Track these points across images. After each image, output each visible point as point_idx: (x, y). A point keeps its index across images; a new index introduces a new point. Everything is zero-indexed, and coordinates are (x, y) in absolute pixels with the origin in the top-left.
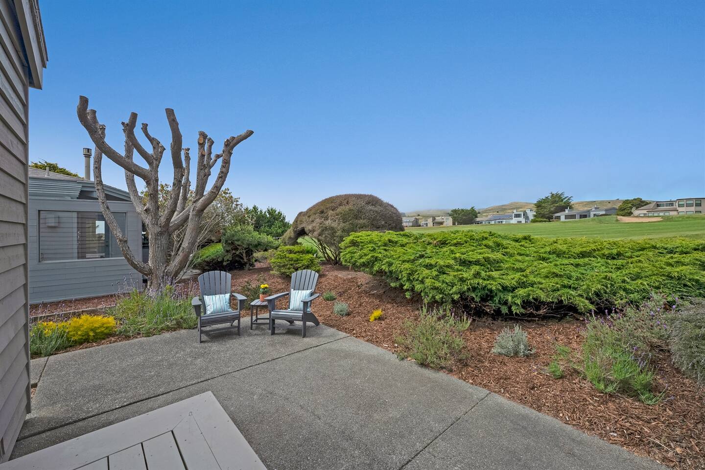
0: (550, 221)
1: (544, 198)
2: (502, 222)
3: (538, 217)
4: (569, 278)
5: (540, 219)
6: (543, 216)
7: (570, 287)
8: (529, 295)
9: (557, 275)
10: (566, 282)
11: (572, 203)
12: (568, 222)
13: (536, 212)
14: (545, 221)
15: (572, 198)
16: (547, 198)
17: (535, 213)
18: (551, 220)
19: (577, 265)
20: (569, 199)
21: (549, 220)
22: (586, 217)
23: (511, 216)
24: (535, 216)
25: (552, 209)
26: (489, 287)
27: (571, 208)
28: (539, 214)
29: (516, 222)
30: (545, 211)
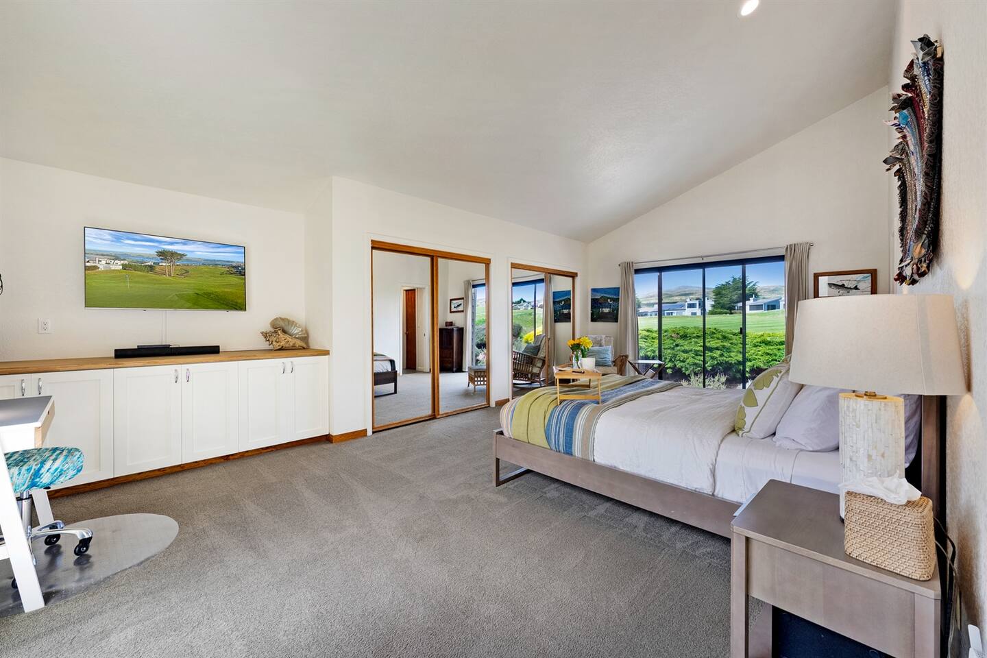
0: (731, 313)
1: (724, 283)
2: (672, 313)
3: (717, 308)
4: (776, 355)
5: (719, 310)
6: (723, 307)
7: (776, 361)
8: (754, 365)
9: (768, 354)
10: (774, 357)
11: (758, 290)
12: (754, 314)
13: (715, 301)
14: (726, 313)
15: (757, 284)
16: (727, 283)
17: (713, 303)
18: (733, 311)
19: (779, 349)
20: (754, 285)
21: (730, 310)
22: (775, 309)
23: (684, 306)
24: (713, 306)
25: (734, 298)
26: (730, 362)
27: (757, 296)
28: (718, 303)
29: (690, 314)
30: (725, 300)
